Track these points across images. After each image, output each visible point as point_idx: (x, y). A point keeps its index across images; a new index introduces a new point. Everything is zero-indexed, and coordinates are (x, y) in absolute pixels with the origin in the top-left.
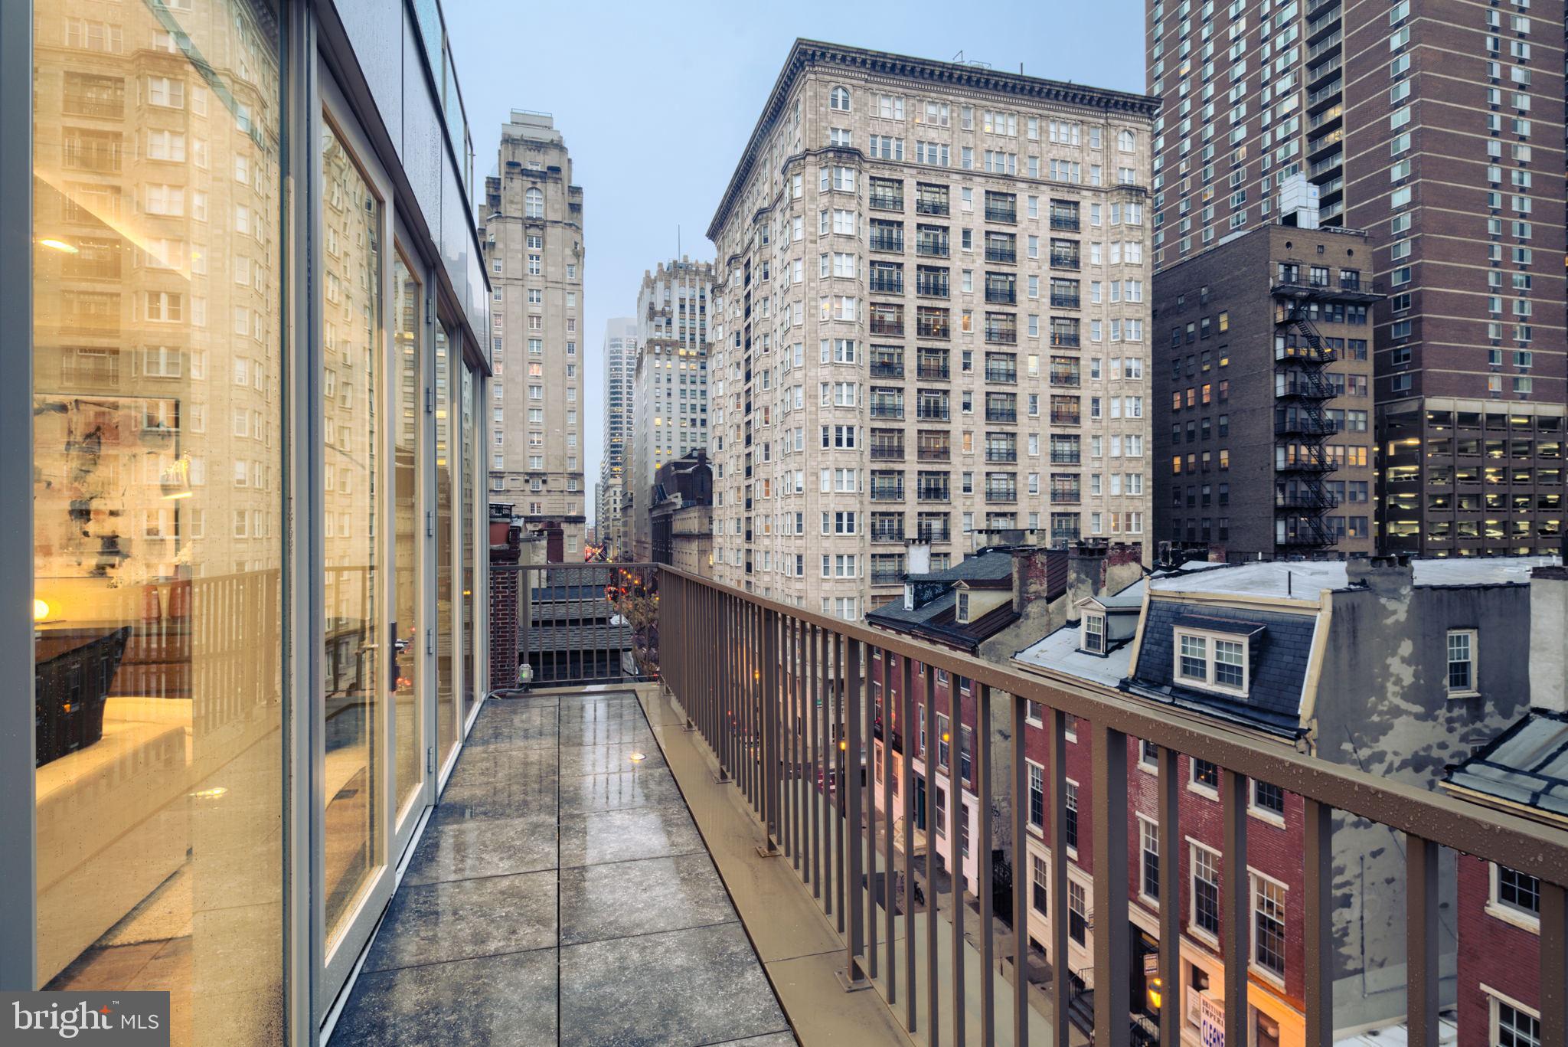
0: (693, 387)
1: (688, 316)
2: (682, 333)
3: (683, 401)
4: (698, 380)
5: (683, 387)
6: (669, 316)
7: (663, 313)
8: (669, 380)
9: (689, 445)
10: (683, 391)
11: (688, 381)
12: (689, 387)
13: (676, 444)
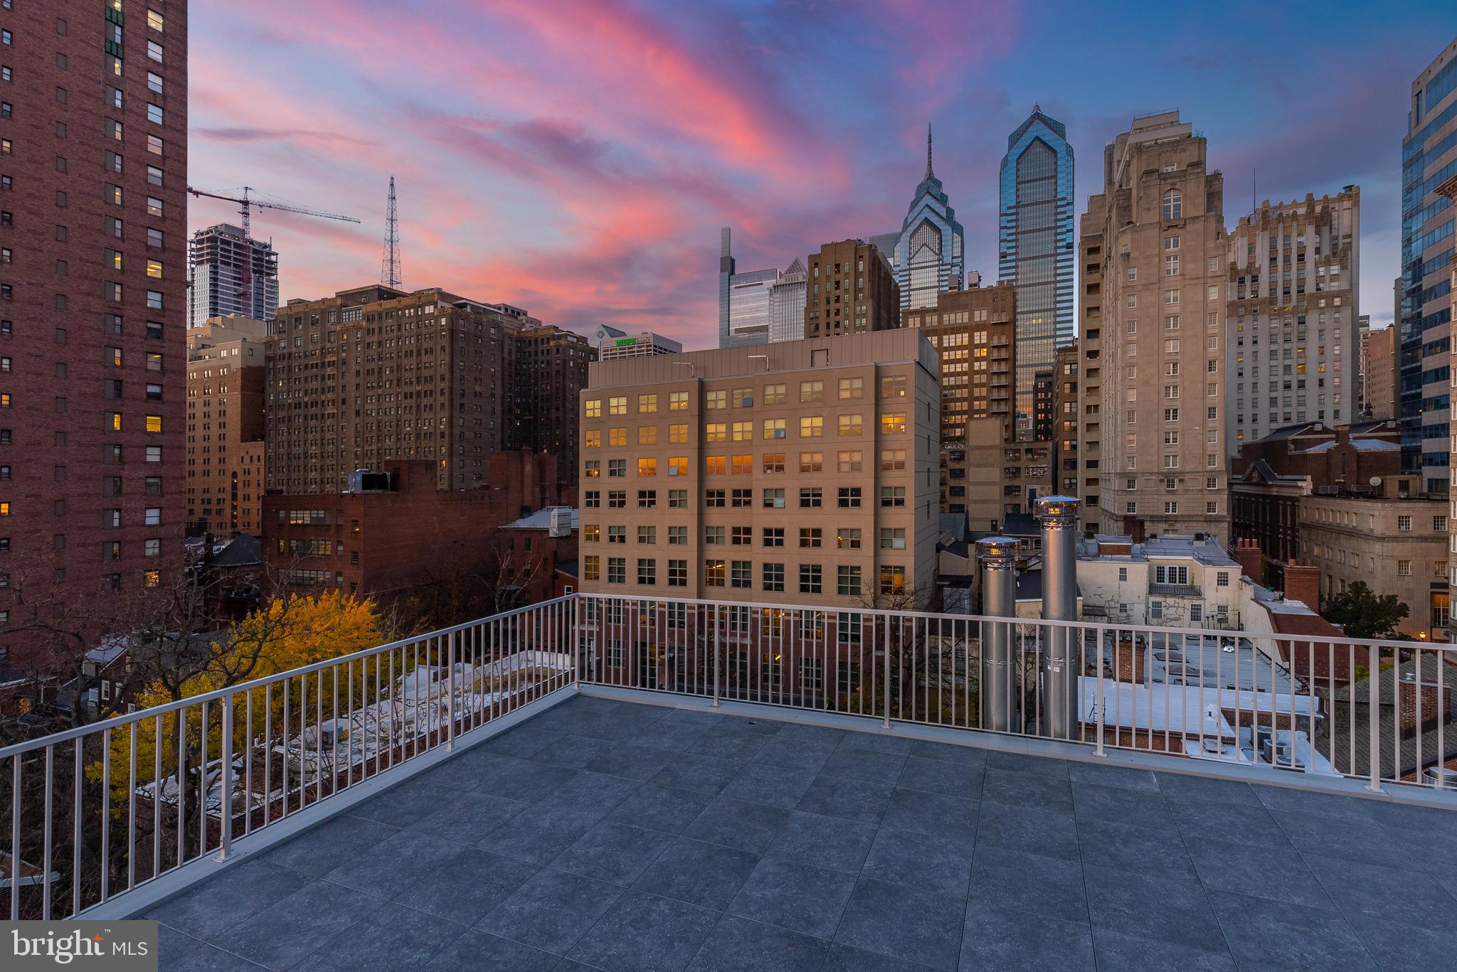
0: (1287, 346)
1: (1280, 268)
2: (1273, 290)
3: (1274, 363)
4: (1294, 338)
5: (1274, 347)
6: (1254, 274)
7: (1248, 270)
8: (1255, 342)
9: (1280, 410)
10: (1273, 353)
11: (1281, 341)
12: (1280, 347)
13: (1264, 410)
